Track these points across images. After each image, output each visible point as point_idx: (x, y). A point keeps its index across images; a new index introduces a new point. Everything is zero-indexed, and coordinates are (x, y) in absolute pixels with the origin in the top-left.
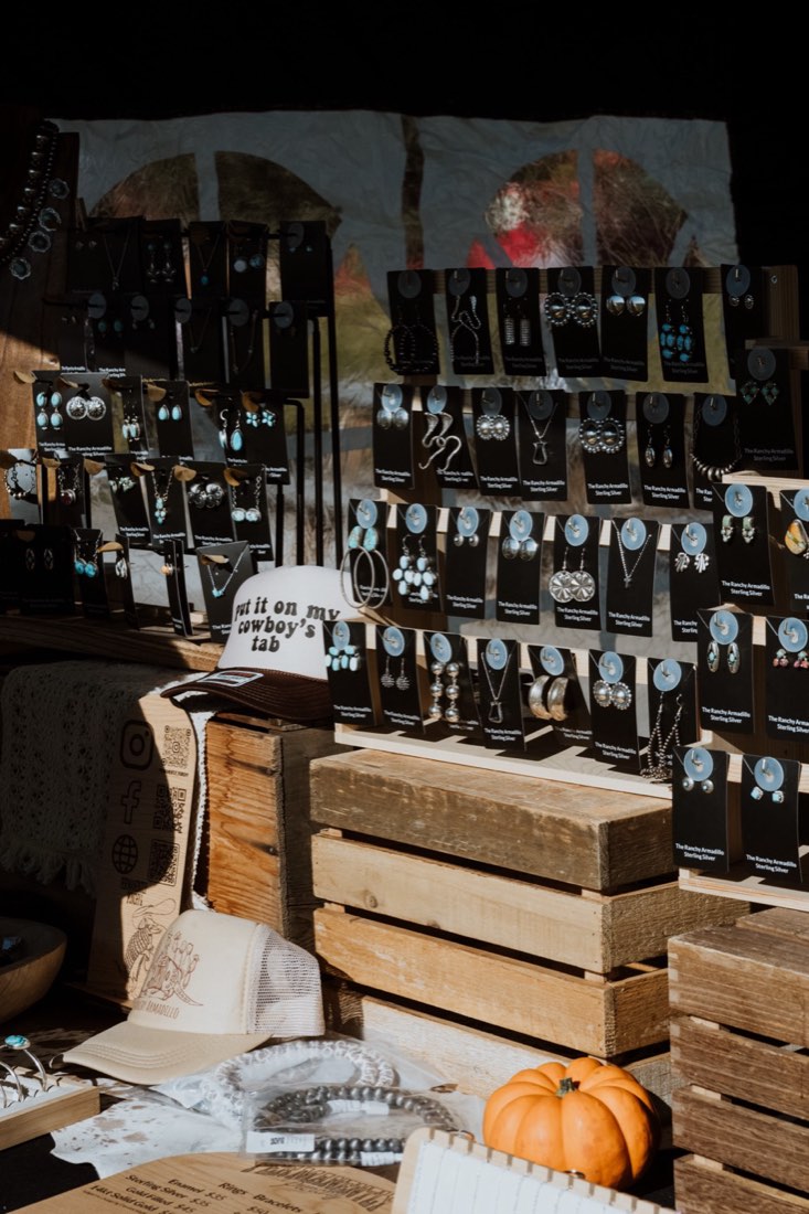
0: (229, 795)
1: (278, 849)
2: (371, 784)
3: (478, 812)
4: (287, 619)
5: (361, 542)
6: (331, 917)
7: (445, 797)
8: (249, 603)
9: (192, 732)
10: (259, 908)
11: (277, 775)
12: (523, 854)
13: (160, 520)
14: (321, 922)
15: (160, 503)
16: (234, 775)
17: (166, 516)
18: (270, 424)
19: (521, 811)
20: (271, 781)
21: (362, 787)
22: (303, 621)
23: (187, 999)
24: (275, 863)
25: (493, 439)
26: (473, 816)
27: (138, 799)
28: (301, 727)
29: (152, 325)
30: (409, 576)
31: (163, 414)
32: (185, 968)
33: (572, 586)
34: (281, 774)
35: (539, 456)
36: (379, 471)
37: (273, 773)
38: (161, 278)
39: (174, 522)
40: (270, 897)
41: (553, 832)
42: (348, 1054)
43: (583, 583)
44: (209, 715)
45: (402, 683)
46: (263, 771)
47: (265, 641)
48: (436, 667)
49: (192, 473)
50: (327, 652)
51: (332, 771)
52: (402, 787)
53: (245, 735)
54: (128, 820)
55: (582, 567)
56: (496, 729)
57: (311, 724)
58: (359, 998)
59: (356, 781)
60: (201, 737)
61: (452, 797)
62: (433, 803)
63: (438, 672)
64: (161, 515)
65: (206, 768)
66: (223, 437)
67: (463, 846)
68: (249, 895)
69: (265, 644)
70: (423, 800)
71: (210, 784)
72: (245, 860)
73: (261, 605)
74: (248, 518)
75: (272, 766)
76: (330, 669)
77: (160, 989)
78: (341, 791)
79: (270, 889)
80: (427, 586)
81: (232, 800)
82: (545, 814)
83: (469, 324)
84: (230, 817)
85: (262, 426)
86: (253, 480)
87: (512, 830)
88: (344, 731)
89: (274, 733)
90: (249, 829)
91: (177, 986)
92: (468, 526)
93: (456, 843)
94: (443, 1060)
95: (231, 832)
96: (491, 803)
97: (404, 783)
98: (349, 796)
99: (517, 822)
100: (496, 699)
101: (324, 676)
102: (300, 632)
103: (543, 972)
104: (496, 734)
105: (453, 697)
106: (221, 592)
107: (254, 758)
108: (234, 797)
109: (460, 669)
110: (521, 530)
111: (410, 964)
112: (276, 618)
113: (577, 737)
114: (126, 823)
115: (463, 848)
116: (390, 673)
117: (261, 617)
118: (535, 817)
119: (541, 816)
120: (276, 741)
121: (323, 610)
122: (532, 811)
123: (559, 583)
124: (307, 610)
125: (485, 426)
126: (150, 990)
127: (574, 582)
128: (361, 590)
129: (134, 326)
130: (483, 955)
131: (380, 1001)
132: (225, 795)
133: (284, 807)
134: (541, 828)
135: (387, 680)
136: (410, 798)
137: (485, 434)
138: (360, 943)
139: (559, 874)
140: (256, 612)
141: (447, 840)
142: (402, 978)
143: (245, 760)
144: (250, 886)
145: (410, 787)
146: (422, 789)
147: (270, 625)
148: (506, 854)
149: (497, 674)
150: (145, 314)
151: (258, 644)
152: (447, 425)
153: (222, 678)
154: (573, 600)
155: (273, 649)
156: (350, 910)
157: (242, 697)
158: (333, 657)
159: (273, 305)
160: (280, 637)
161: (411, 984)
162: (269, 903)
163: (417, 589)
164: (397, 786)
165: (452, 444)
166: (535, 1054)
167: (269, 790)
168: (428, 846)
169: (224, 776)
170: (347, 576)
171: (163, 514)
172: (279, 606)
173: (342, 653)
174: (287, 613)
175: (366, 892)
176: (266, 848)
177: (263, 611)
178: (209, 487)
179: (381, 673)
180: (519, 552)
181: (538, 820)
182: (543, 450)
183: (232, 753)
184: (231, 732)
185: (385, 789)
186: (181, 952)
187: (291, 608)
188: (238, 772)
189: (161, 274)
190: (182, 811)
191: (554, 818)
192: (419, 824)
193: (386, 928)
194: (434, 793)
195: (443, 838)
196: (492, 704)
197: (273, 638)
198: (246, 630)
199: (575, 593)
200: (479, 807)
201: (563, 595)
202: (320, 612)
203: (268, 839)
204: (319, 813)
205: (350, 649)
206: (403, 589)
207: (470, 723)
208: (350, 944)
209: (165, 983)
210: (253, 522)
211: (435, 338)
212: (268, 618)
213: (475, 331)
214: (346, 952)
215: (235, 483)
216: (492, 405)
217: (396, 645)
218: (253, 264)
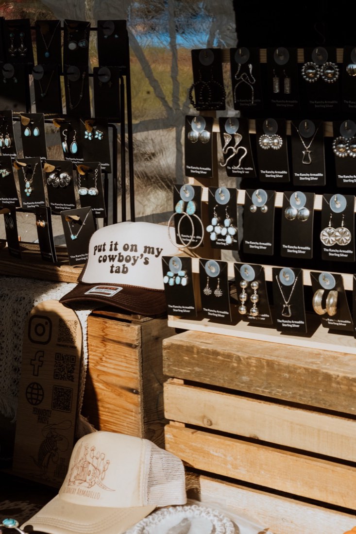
0: (104, 359)
1: (139, 391)
2: (209, 354)
3: (290, 372)
4: (132, 254)
5: (185, 210)
6: (177, 430)
7: (265, 364)
8: (104, 245)
9: (78, 322)
10: (125, 424)
11: (139, 348)
12: (324, 397)
13: (28, 194)
14: (169, 434)
15: (28, 184)
16: (108, 347)
17: (32, 192)
18: (100, 138)
19: (323, 373)
20: (135, 352)
21: (203, 356)
22: (142, 255)
23: (104, 487)
24: (138, 399)
25: (271, 149)
26: (287, 375)
27: (42, 362)
28: (150, 319)
29: (16, 81)
30: (218, 230)
31: (27, 132)
32: (101, 468)
33: (336, 236)
34: (141, 347)
35: (306, 159)
36: (189, 167)
37: (136, 347)
38: (17, 53)
39: (37, 195)
40: (133, 418)
41: (346, 385)
42: (203, 514)
43: (343, 234)
44: (89, 312)
45: (218, 293)
46: (129, 345)
47: (119, 267)
48: (243, 284)
49: (53, 167)
50: (165, 274)
51: (179, 347)
52: (233, 357)
53: (117, 325)
54: (36, 373)
55: (342, 225)
56: (285, 320)
57: (155, 317)
58: (198, 477)
59: (198, 353)
60: (84, 325)
61: (270, 364)
62: (256, 367)
63: (244, 287)
64: (28, 191)
65: (87, 343)
66: (65, 145)
67: (278, 392)
68: (118, 417)
69: (119, 269)
70: (249, 365)
71: (90, 352)
72: (115, 396)
73: (113, 247)
74: (90, 193)
75: (136, 343)
76: (167, 285)
77: (85, 481)
78: (186, 358)
79: (133, 414)
80: (230, 235)
81: (106, 362)
82: (341, 375)
83: (247, 81)
84: (104, 372)
85: (95, 140)
86: (92, 171)
87: (315, 384)
88: (174, 320)
89: (136, 323)
90: (118, 379)
91: (97, 480)
92: (260, 200)
93: (273, 390)
94: (259, 514)
95: (104, 380)
96: (300, 368)
97: (234, 354)
98: (193, 361)
99: (320, 379)
100: (287, 303)
101: (162, 288)
102: (141, 261)
103: (336, 466)
104: (285, 323)
105: (255, 301)
106: (76, 237)
107: (123, 338)
108: (107, 360)
109: (259, 285)
110: (298, 203)
111: (235, 459)
112: (125, 254)
113: (337, 324)
114: (34, 375)
115: (277, 393)
116: (209, 287)
117: (114, 253)
118: (334, 376)
119: (338, 376)
120: (138, 328)
121: (153, 248)
122: (331, 373)
123: (326, 234)
124: (143, 249)
125: (265, 141)
126: (77, 482)
127: (337, 234)
128: (182, 237)
129: (4, 81)
130: (291, 455)
131: (212, 479)
132: (101, 359)
133: (142, 366)
134: (338, 383)
135: (207, 291)
136: (238, 363)
137: (265, 146)
138: (199, 446)
139: (351, 410)
140: (111, 250)
141: (266, 388)
142: (229, 466)
143: (115, 339)
144: (118, 411)
145: (239, 357)
146: (247, 358)
147: (121, 258)
148: (311, 397)
149: (287, 289)
150: (12, 74)
151: (114, 269)
152: (238, 140)
153: (98, 290)
154: (336, 244)
155: (124, 272)
156: (188, 426)
157: (117, 303)
158: (170, 278)
159: (95, 69)
160: (128, 265)
161: (236, 470)
162: (133, 421)
163: (224, 237)
164: (229, 356)
165: (241, 152)
166: (328, 512)
167: (133, 357)
168: (252, 391)
169: (100, 348)
170: (173, 229)
171: (30, 190)
172: (126, 247)
173: (176, 275)
174: (132, 250)
175: (204, 417)
176: (131, 390)
177: (116, 249)
178: (62, 176)
179: (203, 287)
180: (297, 216)
181: (336, 378)
182: (309, 155)
183: (106, 335)
184: (106, 322)
185: (220, 358)
186: (97, 459)
187: (134, 248)
188: (110, 346)
189: (17, 51)
190: (74, 369)
191: (348, 378)
192: (245, 378)
193: (219, 438)
194: (256, 361)
195: (263, 387)
196: (284, 306)
197: (124, 265)
198: (104, 261)
199: (338, 240)
200: (291, 370)
201: (329, 242)
202: (151, 250)
203: (132, 385)
204: (169, 371)
205: (182, 273)
206: (213, 237)
207: (263, 316)
208: (191, 446)
209: (88, 478)
210: (93, 196)
211: (224, 89)
212: (120, 254)
213: (252, 85)
214: (188, 451)
215: (82, 173)
216: (271, 129)
217: (214, 271)
218: (81, 45)
